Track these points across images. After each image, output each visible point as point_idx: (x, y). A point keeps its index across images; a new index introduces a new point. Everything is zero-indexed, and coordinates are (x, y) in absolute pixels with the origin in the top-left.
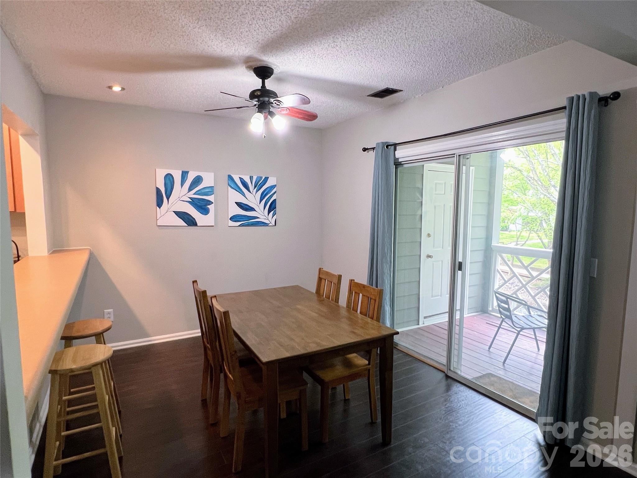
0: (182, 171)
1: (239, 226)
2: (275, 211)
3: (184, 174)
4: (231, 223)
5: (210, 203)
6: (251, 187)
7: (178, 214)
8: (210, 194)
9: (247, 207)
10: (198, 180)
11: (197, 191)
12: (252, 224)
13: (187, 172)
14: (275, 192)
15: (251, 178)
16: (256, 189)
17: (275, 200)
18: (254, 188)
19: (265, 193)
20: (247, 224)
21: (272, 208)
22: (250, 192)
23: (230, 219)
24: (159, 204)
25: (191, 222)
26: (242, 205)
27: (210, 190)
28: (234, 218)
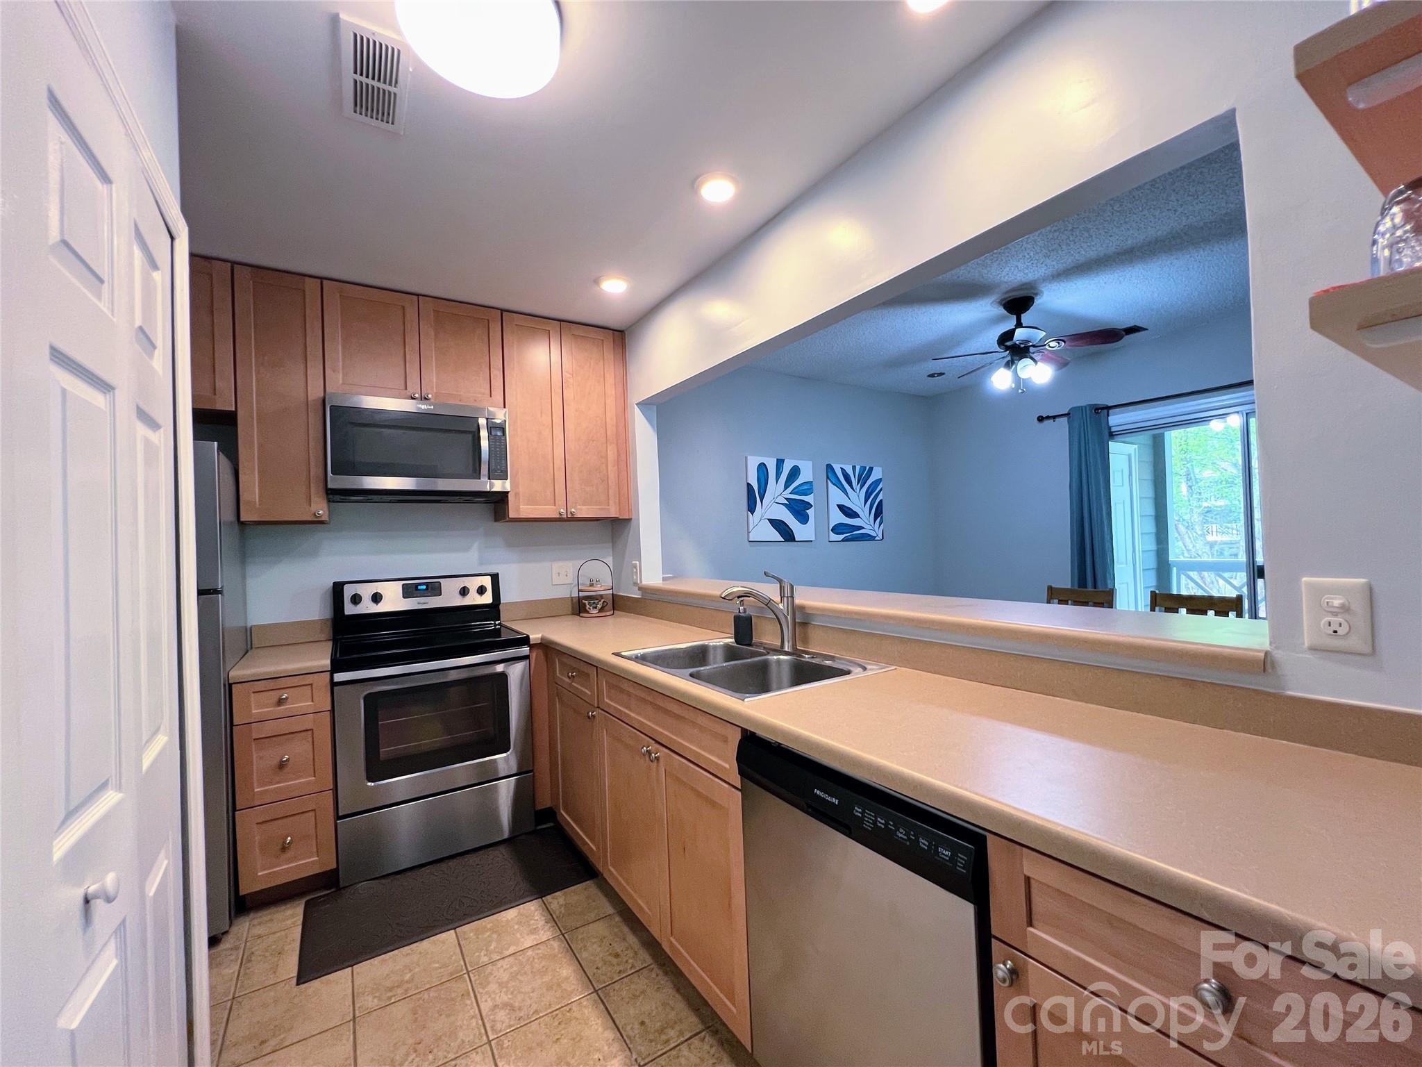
0: (777, 459)
1: (842, 541)
2: (882, 518)
3: (780, 463)
4: (834, 537)
5: (809, 506)
6: (854, 483)
7: (772, 522)
8: (808, 493)
9: (850, 512)
10: (795, 472)
11: (794, 489)
12: (857, 538)
13: (783, 461)
14: (881, 490)
15: (854, 468)
16: (859, 484)
17: (881, 500)
18: (858, 484)
19: (870, 491)
20: (850, 537)
21: (879, 513)
22: (852, 488)
23: (832, 530)
24: (752, 508)
25: (788, 535)
26: (845, 509)
27: (807, 488)
28: (837, 529)
